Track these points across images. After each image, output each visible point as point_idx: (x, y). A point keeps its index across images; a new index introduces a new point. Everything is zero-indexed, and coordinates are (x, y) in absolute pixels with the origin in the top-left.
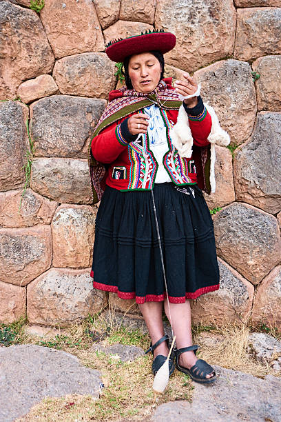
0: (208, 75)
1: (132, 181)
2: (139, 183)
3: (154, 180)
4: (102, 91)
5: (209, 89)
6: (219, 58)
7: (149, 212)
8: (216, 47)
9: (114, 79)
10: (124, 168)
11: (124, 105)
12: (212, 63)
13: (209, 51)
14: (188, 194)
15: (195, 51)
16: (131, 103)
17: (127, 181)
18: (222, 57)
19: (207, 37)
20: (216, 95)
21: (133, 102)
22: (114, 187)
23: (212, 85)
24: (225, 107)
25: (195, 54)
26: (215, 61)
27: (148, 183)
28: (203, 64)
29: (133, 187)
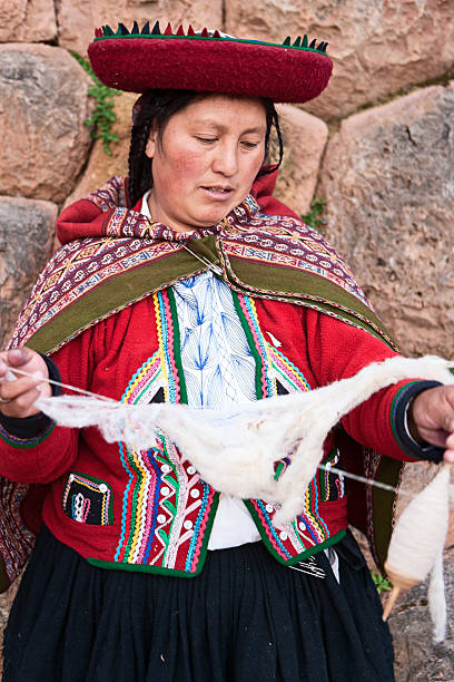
0: (389, 136)
1: (129, 536)
2: (153, 546)
3: (206, 541)
4: (44, 175)
5: (389, 183)
6: (423, 78)
7: (185, 640)
8: (417, 48)
9: (85, 138)
10: (103, 488)
11: (106, 273)
12: (402, 92)
13: (396, 58)
14: (320, 574)
15: (350, 58)
16: (130, 263)
17: (113, 532)
18: (433, 75)
19: (390, 11)
20: (412, 204)
21: (138, 259)
22: (69, 544)
23: (403, 170)
24: (441, 245)
25: (349, 65)
26: (412, 87)
27: (183, 549)
28: (372, 95)
29: (134, 557)
